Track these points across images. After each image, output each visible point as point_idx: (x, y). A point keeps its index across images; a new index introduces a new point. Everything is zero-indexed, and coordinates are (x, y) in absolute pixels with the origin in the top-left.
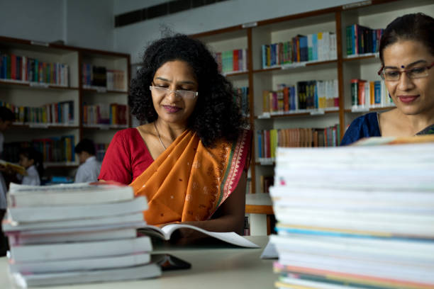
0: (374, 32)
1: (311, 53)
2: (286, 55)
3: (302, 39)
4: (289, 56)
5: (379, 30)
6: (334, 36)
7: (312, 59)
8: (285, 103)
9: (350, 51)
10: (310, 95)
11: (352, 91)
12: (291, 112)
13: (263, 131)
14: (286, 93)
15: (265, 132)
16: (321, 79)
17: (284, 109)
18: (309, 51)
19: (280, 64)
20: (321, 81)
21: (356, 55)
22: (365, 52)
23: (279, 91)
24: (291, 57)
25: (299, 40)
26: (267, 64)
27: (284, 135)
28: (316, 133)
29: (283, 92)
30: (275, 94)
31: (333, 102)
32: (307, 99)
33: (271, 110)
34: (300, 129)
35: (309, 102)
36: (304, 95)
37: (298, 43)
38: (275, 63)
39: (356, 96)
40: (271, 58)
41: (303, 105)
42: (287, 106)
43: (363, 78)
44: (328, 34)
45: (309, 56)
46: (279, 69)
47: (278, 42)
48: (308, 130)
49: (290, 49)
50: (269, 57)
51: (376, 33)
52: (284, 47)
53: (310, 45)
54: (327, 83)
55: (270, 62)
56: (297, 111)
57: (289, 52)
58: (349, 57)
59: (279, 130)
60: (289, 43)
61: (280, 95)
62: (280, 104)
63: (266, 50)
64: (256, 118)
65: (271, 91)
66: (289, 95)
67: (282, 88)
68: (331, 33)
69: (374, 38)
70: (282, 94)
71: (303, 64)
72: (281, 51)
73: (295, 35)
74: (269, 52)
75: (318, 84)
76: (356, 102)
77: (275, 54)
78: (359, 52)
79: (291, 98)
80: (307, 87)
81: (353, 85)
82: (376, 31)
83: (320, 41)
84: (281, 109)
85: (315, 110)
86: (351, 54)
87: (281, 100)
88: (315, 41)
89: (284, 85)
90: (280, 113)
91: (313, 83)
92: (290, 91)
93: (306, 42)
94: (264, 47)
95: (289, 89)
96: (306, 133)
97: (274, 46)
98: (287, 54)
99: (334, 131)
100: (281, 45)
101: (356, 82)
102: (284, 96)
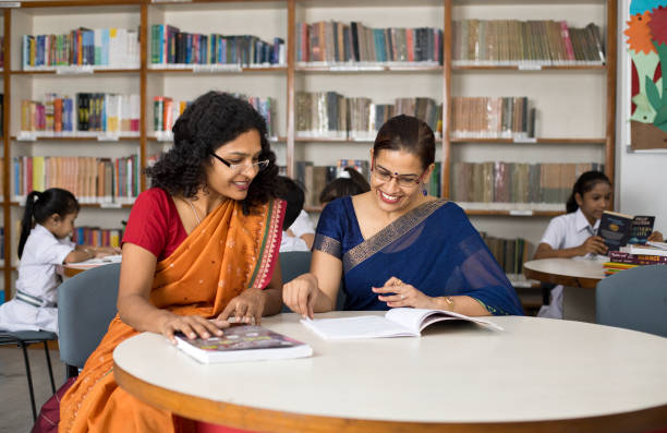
0: (189, 37)
1: (100, 55)
2: (59, 54)
3: (85, 33)
4: (64, 55)
5: (197, 35)
6: (134, 35)
7: (100, 63)
8: (56, 120)
9: (157, 58)
10: (95, 112)
11: (156, 112)
12: (65, 134)
13: (21, 158)
14: (59, 106)
15: (25, 159)
16: (112, 92)
17: (54, 129)
18: (96, 52)
19: (50, 64)
20: (113, 95)
21: (163, 66)
22: (177, 62)
23: (49, 103)
24: (68, 56)
25: (82, 35)
26: (29, 63)
27: (54, 164)
28: (103, 164)
29: (54, 104)
30: (40, 106)
31: (128, 125)
32: (90, 118)
33: (33, 128)
34: (80, 158)
35: (94, 121)
36: (86, 111)
37: (80, 38)
38: (43, 63)
39: (160, 119)
40: (37, 55)
41: (84, 125)
42: (59, 125)
43: (167, 94)
44: (125, 31)
45: (96, 58)
46: (53, 72)
47: (49, 33)
48: (91, 159)
49: (68, 46)
50: (33, 54)
51: (192, 39)
52: (58, 42)
53: (98, 43)
54: (120, 98)
55: (34, 60)
56: (75, 133)
57: (64, 49)
58: (155, 67)
59: (47, 158)
60: (65, 36)
61: (49, 109)
62: (49, 121)
63: (29, 42)
64: (14, 139)
65: (33, 102)
66: (63, 111)
67: (52, 99)
68: (130, 31)
69: (189, 45)
70: (52, 108)
71: (89, 68)
72: (52, 47)
73: (76, 27)
74: (33, 45)
75: (107, 98)
76: (160, 127)
77: (44, 50)
78: (168, 61)
79: (65, 115)
80: (91, 102)
81: (157, 104)
82: (192, 36)
83: (113, 40)
84: (50, 128)
85: (102, 133)
86: (157, 62)
87: (49, 115)
88: (105, 39)
89: (55, 95)
90: (49, 134)
91: (100, 97)
92: (64, 105)
93: (92, 39)
94: (26, 39)
95: (63, 101)
96: (89, 163)
97: (41, 39)
98: (62, 52)
99: (130, 163)
100: (54, 38)
101: (161, 100)
102: (55, 111)
